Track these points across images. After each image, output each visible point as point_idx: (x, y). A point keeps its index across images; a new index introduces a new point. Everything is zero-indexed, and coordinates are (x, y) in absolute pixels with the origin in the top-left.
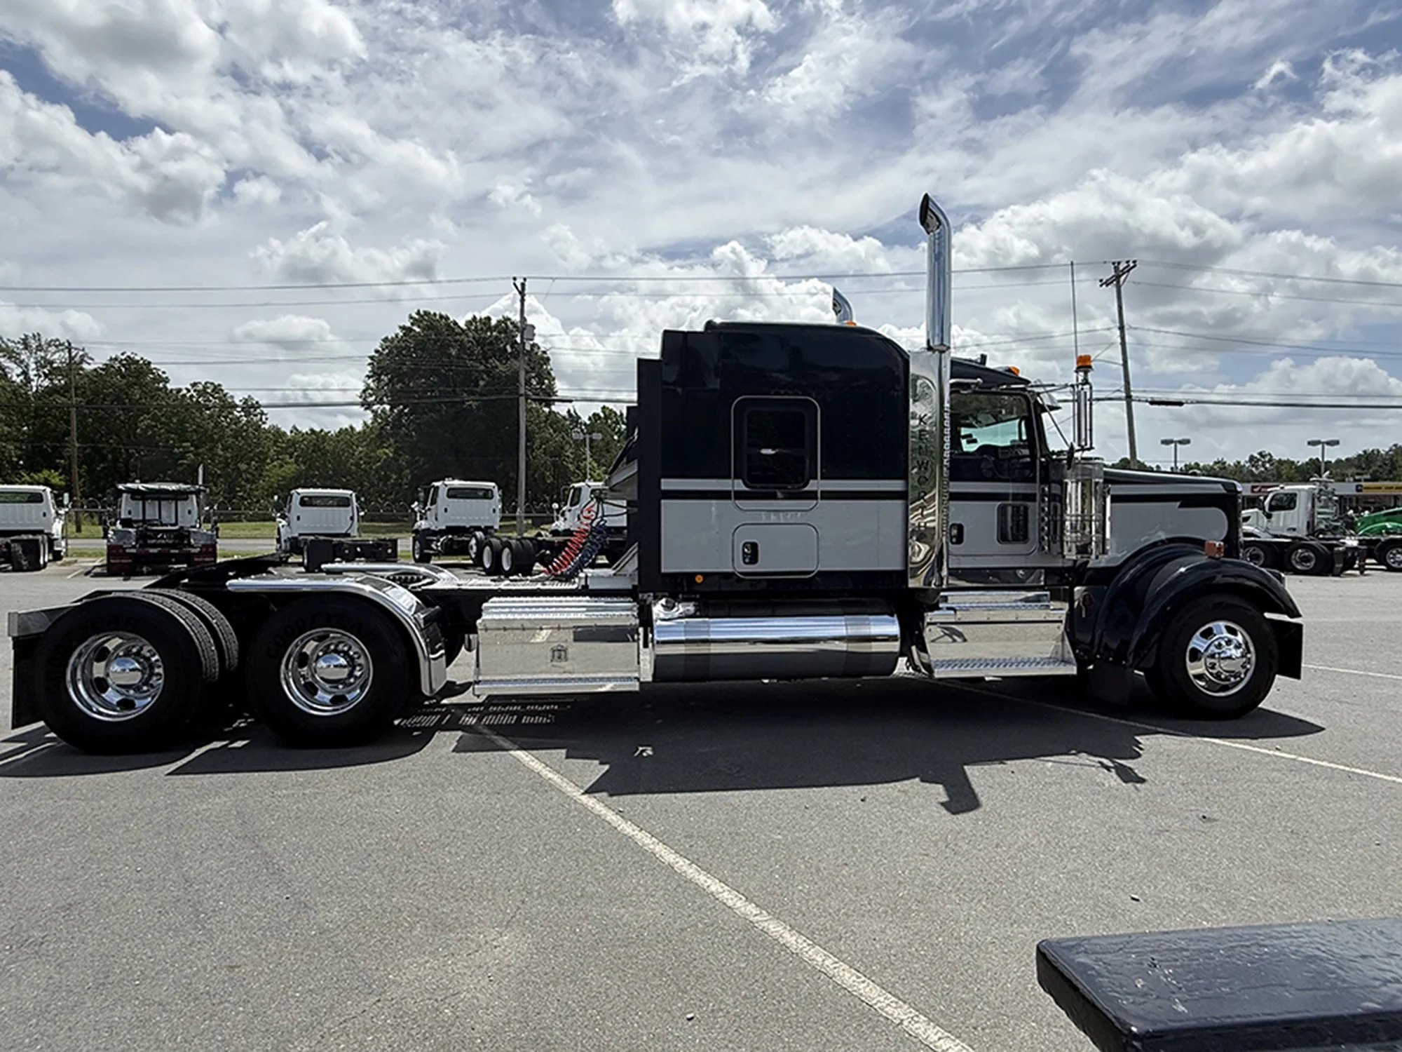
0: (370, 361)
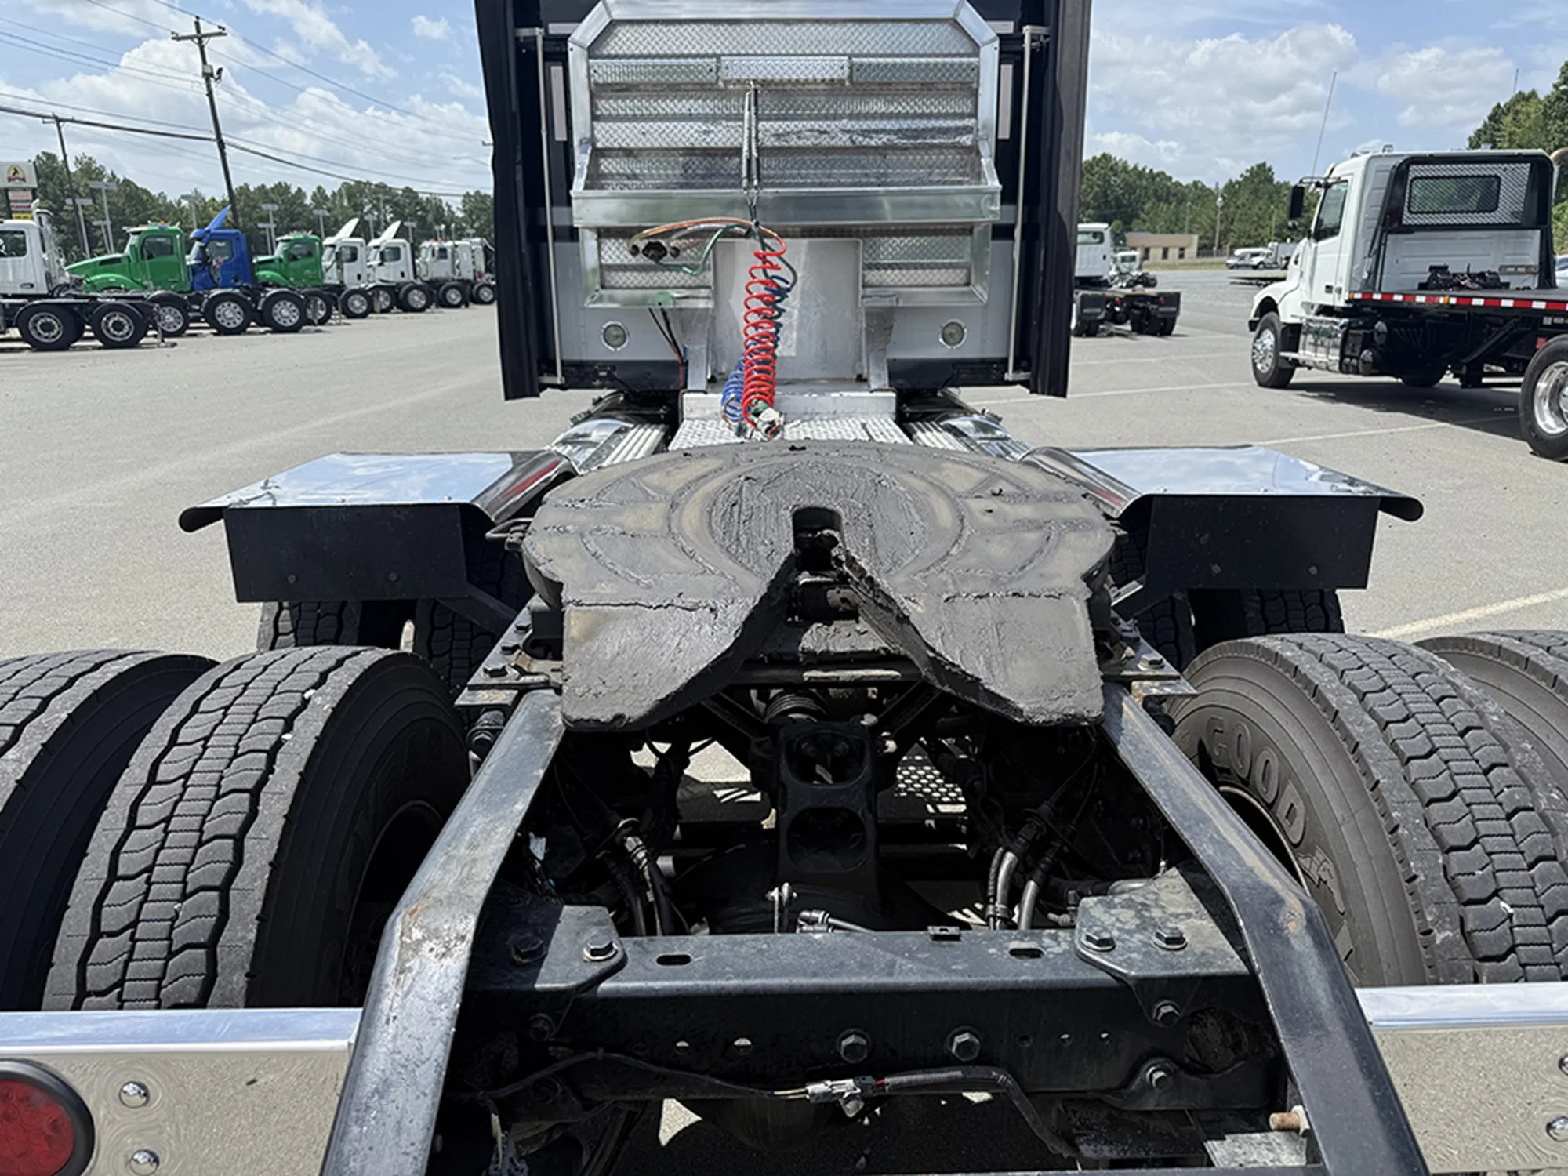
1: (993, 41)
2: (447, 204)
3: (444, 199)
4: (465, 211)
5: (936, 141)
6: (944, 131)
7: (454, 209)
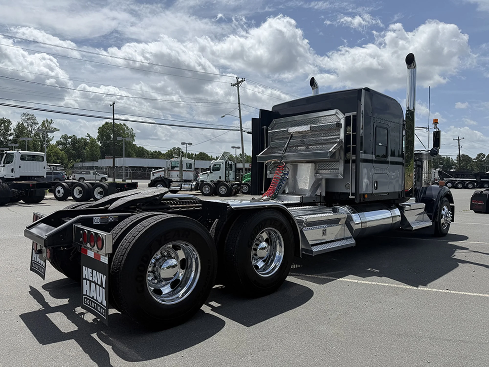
1: (343, 118)
2: (451, 158)
3: (451, 157)
4: (457, 161)
5: (331, 141)
6: (333, 139)
7: (454, 160)
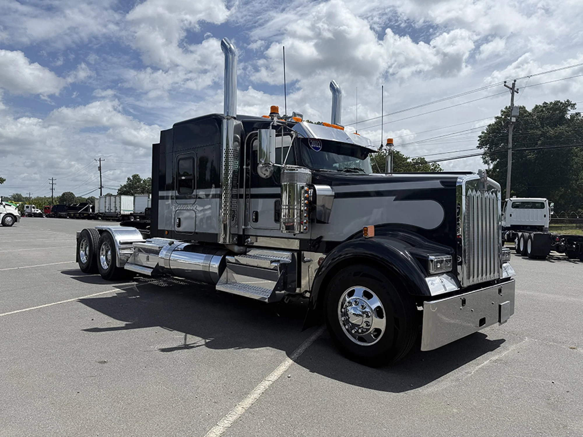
0: (479, 139)
